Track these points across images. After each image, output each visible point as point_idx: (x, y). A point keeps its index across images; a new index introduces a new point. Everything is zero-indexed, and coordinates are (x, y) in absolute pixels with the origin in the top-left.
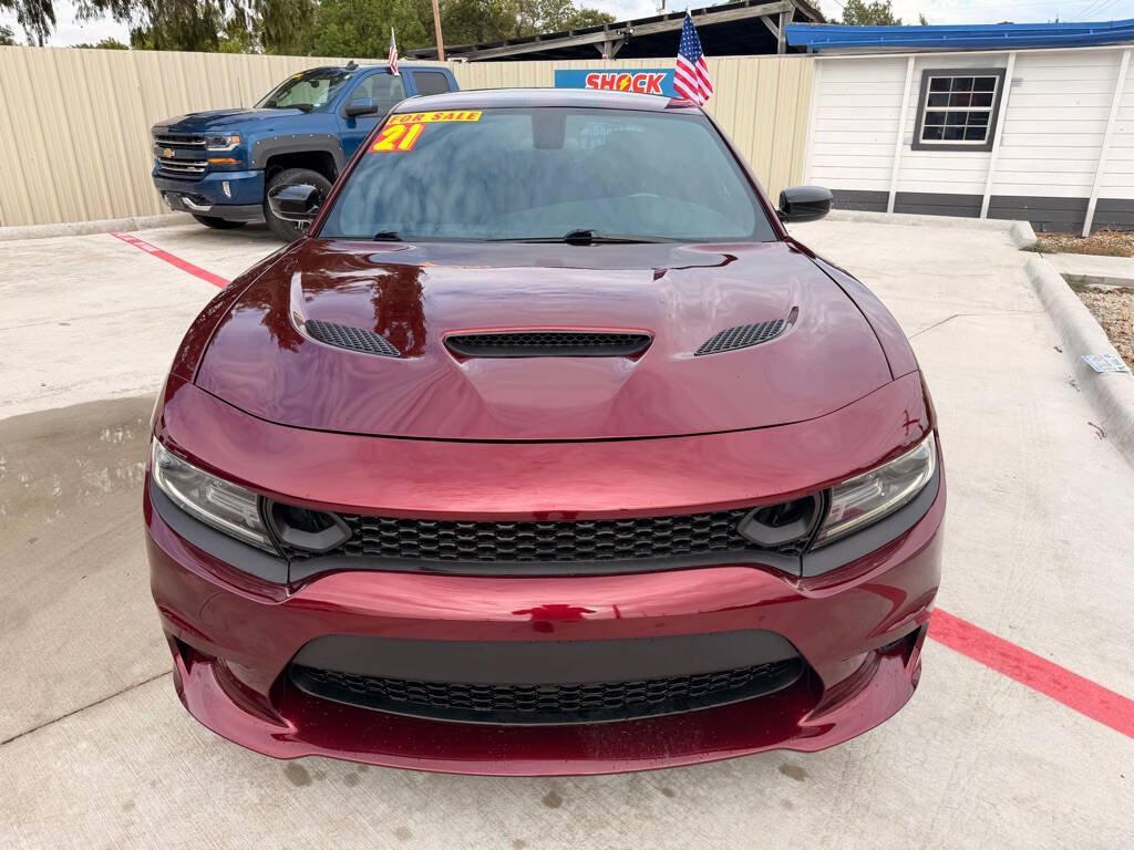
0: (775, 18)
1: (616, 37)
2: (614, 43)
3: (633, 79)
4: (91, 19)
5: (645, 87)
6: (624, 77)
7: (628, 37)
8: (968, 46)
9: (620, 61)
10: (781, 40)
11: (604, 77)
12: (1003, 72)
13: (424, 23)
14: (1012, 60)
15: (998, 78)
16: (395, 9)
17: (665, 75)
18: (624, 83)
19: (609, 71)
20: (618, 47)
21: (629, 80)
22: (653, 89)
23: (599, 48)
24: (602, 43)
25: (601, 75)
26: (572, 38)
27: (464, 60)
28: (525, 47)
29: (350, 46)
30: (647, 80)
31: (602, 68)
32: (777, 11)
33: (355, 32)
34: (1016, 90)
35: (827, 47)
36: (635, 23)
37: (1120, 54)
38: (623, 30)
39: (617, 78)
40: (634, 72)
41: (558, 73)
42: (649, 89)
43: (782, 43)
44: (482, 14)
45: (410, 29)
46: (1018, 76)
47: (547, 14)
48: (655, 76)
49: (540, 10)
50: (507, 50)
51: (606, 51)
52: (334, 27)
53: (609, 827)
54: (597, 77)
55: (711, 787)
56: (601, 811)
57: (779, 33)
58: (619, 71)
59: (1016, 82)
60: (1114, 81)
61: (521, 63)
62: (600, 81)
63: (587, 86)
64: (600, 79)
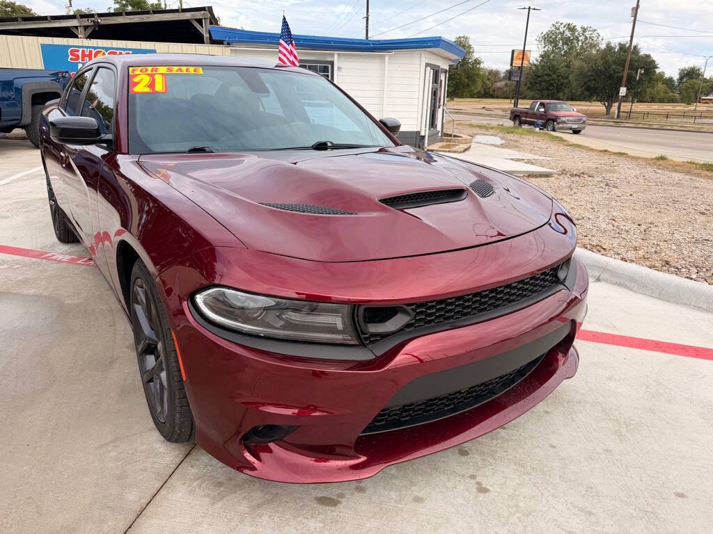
0: (200, 21)
1: (87, 24)
2: (86, 28)
3: (107, 54)
6: (99, 52)
7: (96, 24)
8: (314, 47)
10: (206, 35)
11: (83, 51)
12: (332, 63)
14: (336, 56)
15: (330, 66)
19: (87, 47)
20: (89, 31)
21: (104, 54)
23: (75, 31)
24: (76, 27)
25: (81, 50)
26: (50, 22)
28: (9, 25)
31: (80, 45)
32: (201, 17)
34: (340, 73)
35: (237, 42)
36: (100, 15)
37: (383, 57)
38: (93, 19)
39: (94, 52)
40: (106, 49)
41: (44, 47)
43: (207, 38)
46: (340, 66)
51: (80, 32)
54: (78, 51)
57: (204, 31)
58: (94, 48)
59: (339, 69)
60: (383, 70)
62: (80, 54)
63: (70, 57)
64: (80, 52)
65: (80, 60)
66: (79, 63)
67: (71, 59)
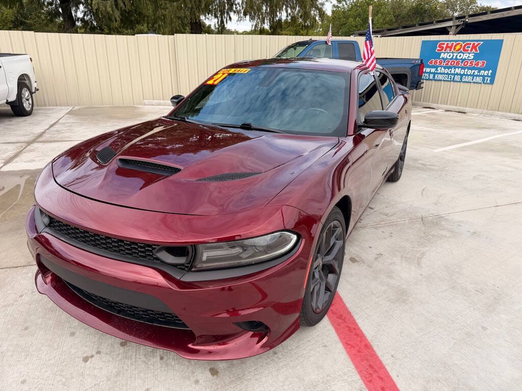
1: (458, 23)
2: (458, 26)
3: (463, 45)
4: (242, 21)
5: (470, 49)
6: (459, 44)
7: (465, 23)
9: (458, 36)
11: (448, 44)
13: (395, 16)
16: (382, 10)
17: (482, 43)
18: (458, 47)
19: (451, 41)
20: (459, 29)
21: (462, 45)
22: (474, 50)
23: (449, 29)
24: (451, 27)
25: (446, 43)
26: (434, 25)
27: (379, 36)
28: (410, 30)
29: (357, 28)
30: (471, 46)
31: (447, 39)
33: (361, 21)
36: (471, 16)
38: (463, 20)
39: (454, 44)
40: (464, 41)
41: (424, 42)
42: (471, 50)
44: (426, 11)
45: (387, 19)
47: (462, 9)
48: (476, 43)
49: (458, 7)
50: (401, 31)
51: (452, 31)
52: (351, 19)
53: (130, 360)
54: (444, 44)
55: (178, 363)
56: (134, 354)
58: (456, 41)
61: (406, 37)
62: (445, 46)
63: (438, 48)
64: (445, 45)
65: (443, 51)
66: (442, 52)
67: (438, 50)
